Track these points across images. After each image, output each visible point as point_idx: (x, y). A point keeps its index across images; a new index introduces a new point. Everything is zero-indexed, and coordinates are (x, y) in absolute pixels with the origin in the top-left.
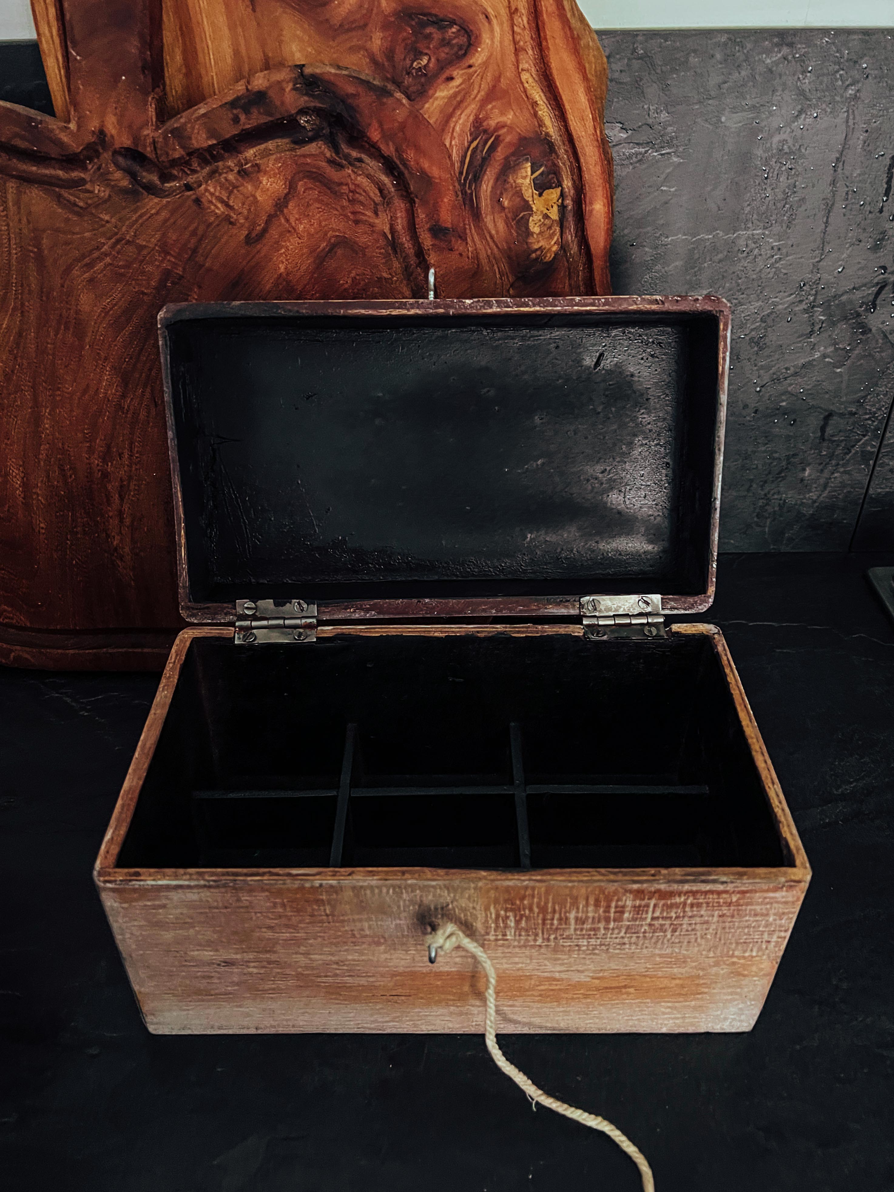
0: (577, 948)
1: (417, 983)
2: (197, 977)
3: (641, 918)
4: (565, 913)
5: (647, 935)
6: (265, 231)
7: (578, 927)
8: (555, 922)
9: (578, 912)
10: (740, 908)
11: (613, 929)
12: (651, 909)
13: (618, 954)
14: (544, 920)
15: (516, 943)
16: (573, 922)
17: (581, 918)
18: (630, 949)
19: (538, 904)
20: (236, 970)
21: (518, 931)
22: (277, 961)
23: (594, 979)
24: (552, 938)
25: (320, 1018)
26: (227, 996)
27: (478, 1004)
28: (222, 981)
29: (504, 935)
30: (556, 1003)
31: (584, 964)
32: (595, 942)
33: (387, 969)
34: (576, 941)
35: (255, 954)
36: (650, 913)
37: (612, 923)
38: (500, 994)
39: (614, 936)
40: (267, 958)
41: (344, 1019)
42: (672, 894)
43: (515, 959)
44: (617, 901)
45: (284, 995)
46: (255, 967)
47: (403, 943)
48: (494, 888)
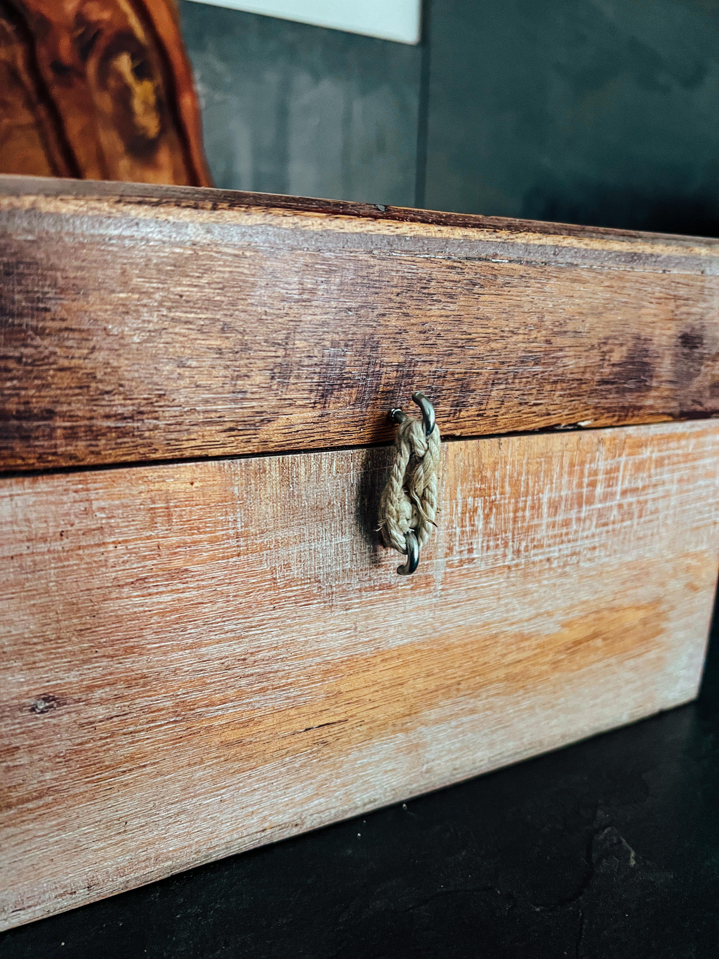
3: (611, 494)
4: (539, 492)
5: (616, 526)
7: (550, 520)
8: (527, 513)
9: (551, 490)
10: (694, 464)
11: (585, 520)
12: (621, 474)
14: (516, 510)
15: (482, 567)
16: (545, 509)
17: (554, 502)
19: (511, 477)
20: (65, 718)
21: (486, 538)
22: (144, 677)
23: (563, 626)
24: (522, 548)
25: (204, 820)
26: (41, 803)
27: (433, 717)
28: (36, 757)
29: (470, 551)
30: (521, 692)
31: (554, 596)
32: (566, 549)
33: (318, 660)
34: (547, 550)
35: (105, 662)
36: (620, 483)
37: (584, 508)
38: (461, 687)
39: (585, 534)
40: (127, 670)
41: (245, 811)
42: (640, 445)
43: (481, 601)
44: (590, 463)
45: (148, 769)
46: (102, 702)
47: (344, 591)
48: (463, 447)
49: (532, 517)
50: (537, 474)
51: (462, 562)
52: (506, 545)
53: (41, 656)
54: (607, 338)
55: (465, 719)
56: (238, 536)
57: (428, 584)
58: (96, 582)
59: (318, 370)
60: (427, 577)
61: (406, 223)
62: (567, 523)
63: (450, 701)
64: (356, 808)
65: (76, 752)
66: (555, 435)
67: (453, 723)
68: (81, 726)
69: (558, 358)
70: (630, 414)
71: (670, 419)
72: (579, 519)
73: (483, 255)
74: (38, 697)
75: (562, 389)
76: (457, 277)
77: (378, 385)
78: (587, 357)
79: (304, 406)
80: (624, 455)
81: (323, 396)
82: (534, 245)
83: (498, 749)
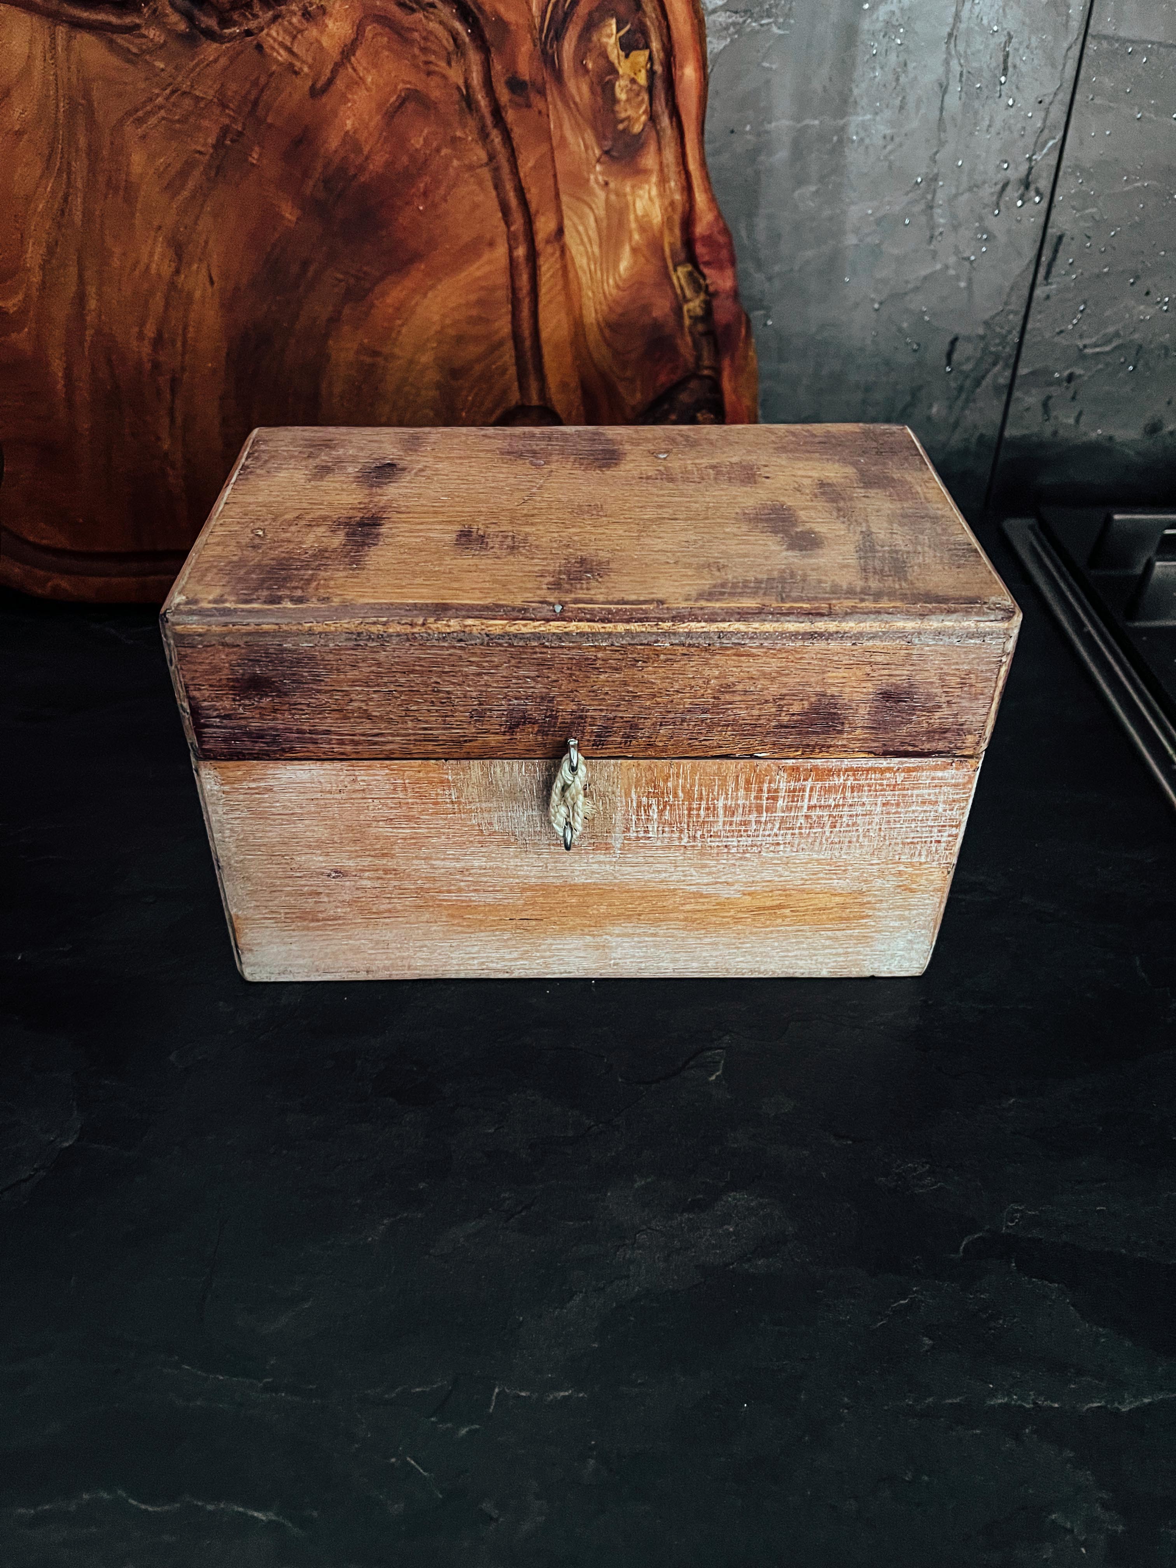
0: (726, 850)
1: (549, 900)
2: (303, 894)
3: (796, 807)
4: (713, 800)
5: (803, 831)
6: (330, 82)
7: (726, 819)
8: (702, 812)
9: (727, 799)
10: (905, 792)
11: (766, 823)
12: (807, 794)
13: (772, 859)
14: (690, 809)
15: (659, 844)
16: (721, 812)
17: (730, 807)
18: (785, 852)
19: (683, 787)
20: (348, 883)
21: (661, 825)
22: (395, 870)
23: (744, 894)
24: (698, 835)
25: (440, 954)
26: (336, 922)
27: (617, 932)
28: (332, 899)
29: (646, 832)
30: (703, 931)
31: (734, 873)
32: (745, 841)
33: (517, 881)
34: (725, 839)
35: (370, 859)
36: (806, 800)
37: (765, 814)
38: (642, 918)
39: (767, 833)
40: (384, 865)
41: (468, 956)
42: (830, 772)
43: (658, 865)
44: (770, 783)
45: (400, 919)
46: (369, 878)
47: (535, 843)
48: (636, 764)
49: (708, 816)
50: (710, 787)
51: (638, 839)
52: (681, 831)
53: (331, 850)
54: (785, 695)
55: (647, 939)
56: (452, 802)
57: (607, 849)
58: (362, 817)
59: (505, 713)
60: (606, 844)
61: (574, 623)
62: (745, 823)
63: (632, 925)
64: (554, 973)
65: (355, 901)
66: (729, 761)
67: (636, 939)
68: (357, 889)
69: (728, 709)
70: (817, 751)
71: (873, 755)
72: (758, 822)
73: (645, 642)
74: (332, 870)
75: (734, 730)
76: (620, 657)
77: (555, 723)
78: (760, 709)
79: (497, 733)
80: (810, 780)
81: (510, 728)
82: (697, 632)
83: (681, 964)
